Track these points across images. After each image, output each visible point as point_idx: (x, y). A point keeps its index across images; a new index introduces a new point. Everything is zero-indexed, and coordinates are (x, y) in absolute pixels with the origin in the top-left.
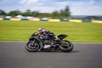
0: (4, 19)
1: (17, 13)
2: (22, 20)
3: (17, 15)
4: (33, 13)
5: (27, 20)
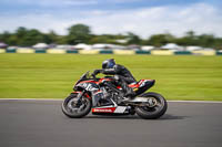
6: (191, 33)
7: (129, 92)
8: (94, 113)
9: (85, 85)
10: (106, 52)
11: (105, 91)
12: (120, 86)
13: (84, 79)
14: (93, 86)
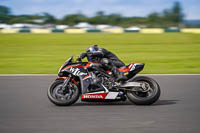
0: (54, 31)
1: (79, 18)
2: (89, 31)
3: (77, 22)
4: (111, 17)
5: (98, 31)
6: (101, 13)
7: (120, 77)
8: (83, 100)
9: (72, 70)
10: (25, 31)
11: (94, 76)
12: (110, 70)
13: (70, 63)
14: (81, 71)
